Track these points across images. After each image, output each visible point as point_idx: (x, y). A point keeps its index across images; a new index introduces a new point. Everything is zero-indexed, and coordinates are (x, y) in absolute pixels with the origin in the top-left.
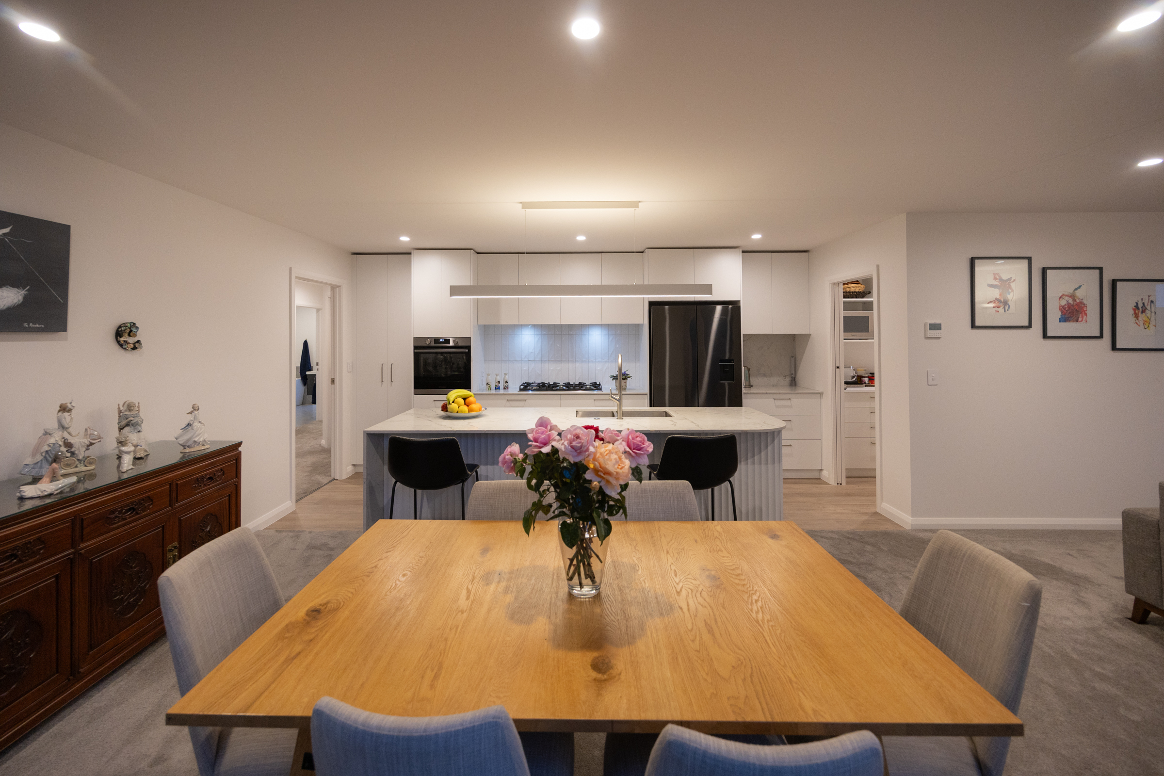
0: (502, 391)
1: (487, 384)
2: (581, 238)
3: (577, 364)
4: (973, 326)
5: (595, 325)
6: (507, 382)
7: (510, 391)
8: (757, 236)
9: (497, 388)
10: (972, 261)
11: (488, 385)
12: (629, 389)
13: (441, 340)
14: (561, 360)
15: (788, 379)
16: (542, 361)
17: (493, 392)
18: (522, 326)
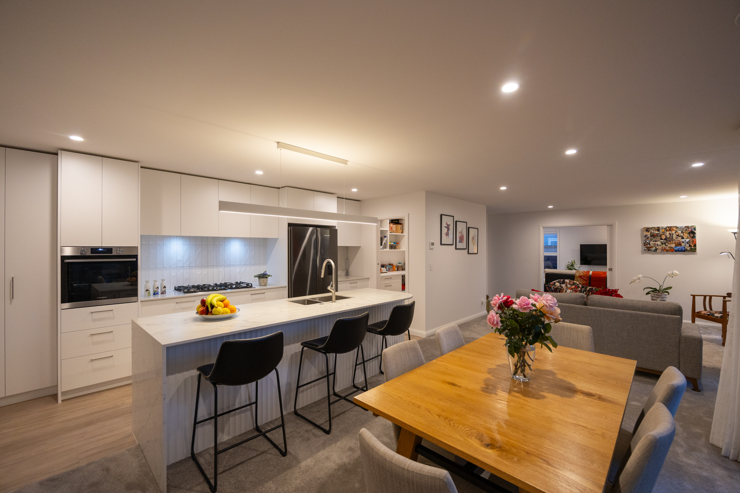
0: (160, 296)
1: (147, 290)
2: (259, 173)
3: (221, 269)
4: (441, 244)
5: (235, 238)
6: (165, 287)
7: (167, 295)
8: (354, 190)
9: (155, 294)
10: (441, 215)
11: (148, 292)
12: (269, 285)
13: (100, 249)
14: (207, 265)
15: (345, 272)
16: (190, 267)
17: (152, 297)
18: (170, 237)
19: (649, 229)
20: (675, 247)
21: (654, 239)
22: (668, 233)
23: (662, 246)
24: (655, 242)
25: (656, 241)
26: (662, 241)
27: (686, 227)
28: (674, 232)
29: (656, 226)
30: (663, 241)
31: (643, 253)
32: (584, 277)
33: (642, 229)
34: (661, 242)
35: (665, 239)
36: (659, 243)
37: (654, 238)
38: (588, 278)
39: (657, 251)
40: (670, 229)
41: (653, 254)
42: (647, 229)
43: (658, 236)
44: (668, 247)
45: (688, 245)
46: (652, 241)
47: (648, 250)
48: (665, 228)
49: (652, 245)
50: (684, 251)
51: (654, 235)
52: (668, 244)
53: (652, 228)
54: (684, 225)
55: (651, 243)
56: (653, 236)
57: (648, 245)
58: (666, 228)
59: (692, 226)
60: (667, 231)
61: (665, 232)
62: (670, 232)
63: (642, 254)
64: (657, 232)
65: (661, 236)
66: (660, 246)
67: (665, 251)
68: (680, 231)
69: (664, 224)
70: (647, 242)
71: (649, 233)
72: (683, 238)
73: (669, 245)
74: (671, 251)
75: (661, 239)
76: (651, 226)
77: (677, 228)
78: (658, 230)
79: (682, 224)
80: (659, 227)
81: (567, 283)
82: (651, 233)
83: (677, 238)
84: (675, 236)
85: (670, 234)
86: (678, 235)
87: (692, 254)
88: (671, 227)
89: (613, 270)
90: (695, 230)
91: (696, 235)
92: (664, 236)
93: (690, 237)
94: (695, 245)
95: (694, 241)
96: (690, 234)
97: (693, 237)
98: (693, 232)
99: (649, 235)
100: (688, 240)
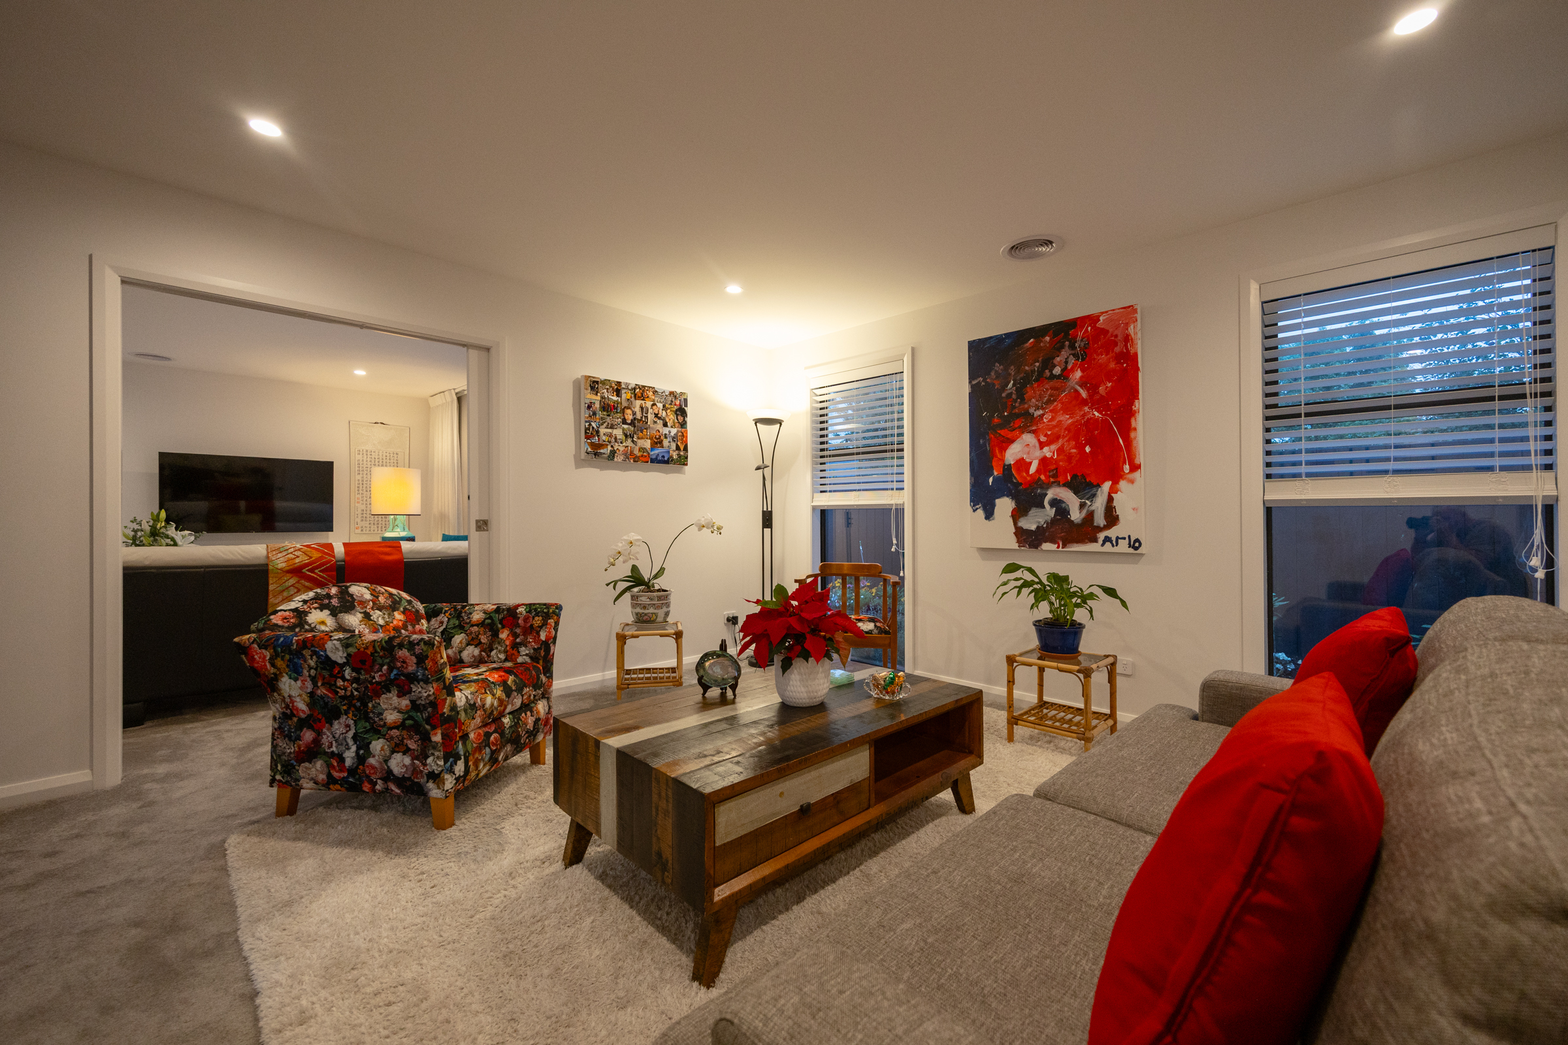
19: (597, 382)
20: (652, 449)
21: (608, 420)
22: (638, 403)
23: (624, 444)
24: (610, 430)
25: (612, 427)
26: (625, 426)
27: (671, 393)
28: (649, 404)
29: (615, 378)
30: (629, 429)
31: (579, 463)
32: (312, 571)
33: (577, 384)
34: (623, 429)
35: (632, 423)
36: (618, 433)
37: (609, 415)
38: (334, 573)
39: (615, 459)
40: (640, 392)
41: (602, 468)
42: (594, 382)
43: (617, 412)
44: (637, 448)
45: (674, 446)
46: (605, 425)
47: (595, 454)
48: (632, 389)
49: (604, 438)
50: (667, 462)
51: (608, 405)
52: (638, 438)
53: (604, 382)
54: (668, 388)
55: (603, 430)
56: (607, 408)
57: (594, 436)
58: (635, 389)
59: (682, 394)
60: (636, 397)
61: (633, 399)
62: (643, 402)
63: (576, 468)
64: (615, 398)
65: (623, 411)
66: (621, 443)
67: (632, 461)
68: (660, 402)
69: (630, 378)
70: (593, 428)
71: (599, 398)
72: (665, 425)
73: (639, 441)
74: (643, 462)
75: (624, 422)
76: (603, 377)
77: (655, 392)
78: (618, 392)
79: (664, 386)
80: (619, 383)
81: (363, 603)
82: (603, 398)
83: (655, 422)
84: (651, 417)
85: (642, 408)
86: (656, 415)
87: (679, 472)
88: (643, 388)
89: (493, 525)
90: (686, 406)
91: (688, 419)
92: (629, 411)
93: (677, 425)
94: (686, 449)
95: (684, 437)
96: (677, 415)
97: (683, 425)
98: (681, 412)
99: (597, 405)
100: (674, 431)
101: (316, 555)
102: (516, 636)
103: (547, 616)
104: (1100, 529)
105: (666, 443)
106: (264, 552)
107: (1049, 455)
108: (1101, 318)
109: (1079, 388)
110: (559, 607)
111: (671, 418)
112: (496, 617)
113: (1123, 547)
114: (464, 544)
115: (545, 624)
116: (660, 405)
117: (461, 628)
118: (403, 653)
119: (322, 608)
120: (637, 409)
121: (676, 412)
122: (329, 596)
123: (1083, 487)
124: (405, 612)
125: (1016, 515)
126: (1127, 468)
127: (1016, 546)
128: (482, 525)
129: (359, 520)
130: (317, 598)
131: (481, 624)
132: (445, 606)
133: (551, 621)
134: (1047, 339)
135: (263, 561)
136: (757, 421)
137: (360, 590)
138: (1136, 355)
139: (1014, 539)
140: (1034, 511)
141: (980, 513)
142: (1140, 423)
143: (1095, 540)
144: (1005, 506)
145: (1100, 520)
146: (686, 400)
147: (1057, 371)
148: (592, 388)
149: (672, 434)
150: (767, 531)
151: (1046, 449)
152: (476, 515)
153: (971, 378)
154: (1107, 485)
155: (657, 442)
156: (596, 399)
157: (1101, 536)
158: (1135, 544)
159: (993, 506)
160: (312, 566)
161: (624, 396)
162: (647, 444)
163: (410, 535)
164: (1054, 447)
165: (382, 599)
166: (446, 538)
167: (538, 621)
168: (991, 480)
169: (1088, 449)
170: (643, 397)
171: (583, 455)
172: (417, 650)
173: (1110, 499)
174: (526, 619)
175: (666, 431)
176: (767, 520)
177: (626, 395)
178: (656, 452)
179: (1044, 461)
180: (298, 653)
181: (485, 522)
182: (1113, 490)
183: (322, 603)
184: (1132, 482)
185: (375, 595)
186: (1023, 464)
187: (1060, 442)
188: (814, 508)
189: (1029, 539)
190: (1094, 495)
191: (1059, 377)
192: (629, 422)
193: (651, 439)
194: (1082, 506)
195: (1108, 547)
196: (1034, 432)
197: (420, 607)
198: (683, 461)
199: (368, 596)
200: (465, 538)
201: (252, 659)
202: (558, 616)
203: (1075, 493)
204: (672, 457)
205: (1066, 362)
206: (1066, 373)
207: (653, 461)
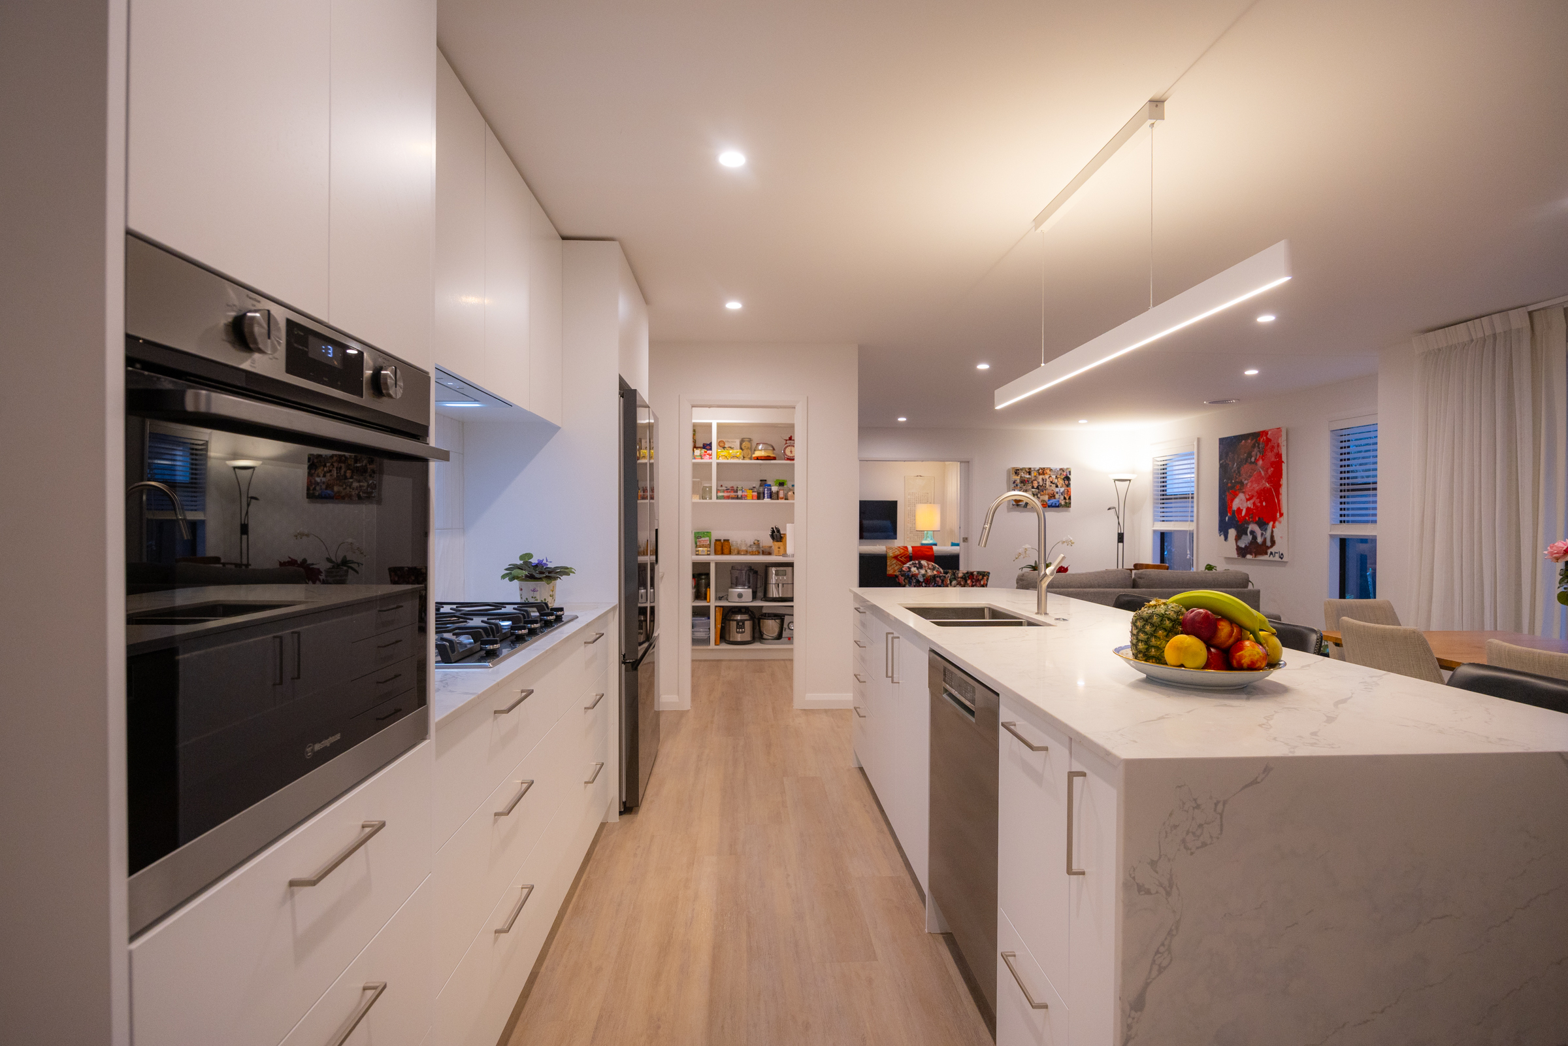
19: (1019, 470)
20: (1049, 500)
21: (1024, 487)
22: (1041, 477)
25: (1026, 491)
26: (1033, 490)
27: (1061, 469)
28: (1047, 477)
29: (1027, 466)
30: (1035, 491)
31: (1009, 510)
32: (901, 557)
33: (1008, 471)
35: (1038, 488)
36: (1029, 493)
39: (1027, 507)
40: (1042, 471)
41: (1021, 512)
42: (1016, 470)
43: (1029, 483)
45: (1062, 498)
46: (1022, 490)
47: (1017, 505)
48: (1037, 471)
50: (1058, 507)
51: (1024, 480)
53: (1022, 469)
54: (1058, 467)
58: (1039, 470)
59: (1067, 469)
60: (1039, 474)
62: (1044, 476)
63: (1008, 513)
64: (1028, 476)
65: (1032, 482)
68: (1054, 475)
69: (1036, 465)
71: (1019, 477)
72: (1057, 486)
74: (1043, 508)
75: (1033, 487)
76: (1021, 467)
77: (1051, 470)
78: (1030, 473)
79: (1056, 466)
80: (1030, 469)
81: (925, 567)
82: (1021, 477)
83: (1051, 486)
84: (1048, 483)
85: (1043, 479)
86: (1051, 482)
87: (1066, 511)
88: (1043, 469)
89: (970, 539)
90: (1070, 474)
91: (1071, 482)
92: (1035, 482)
93: (1064, 486)
94: (1070, 498)
95: (1068, 492)
96: (1064, 480)
97: (1068, 485)
98: (1067, 478)
99: (1018, 481)
100: (1062, 490)
101: (902, 551)
102: (973, 582)
103: (984, 576)
104: (1269, 548)
105: (1057, 496)
106: (885, 549)
107: (1249, 506)
108: (1269, 433)
109: (1261, 470)
110: (989, 573)
111: (1060, 483)
112: (967, 575)
113: (1277, 558)
114: (958, 548)
115: (983, 578)
116: (1054, 477)
117: (955, 579)
118: (938, 579)
119: (915, 567)
120: (1040, 480)
121: (1064, 479)
122: (916, 563)
123: (1263, 525)
124: (937, 571)
125: (1238, 538)
126: (1278, 514)
127: (1236, 556)
128: (965, 540)
129: (908, 533)
130: (913, 564)
131: (962, 578)
132: (950, 571)
133: (985, 578)
134: (1249, 441)
135: (884, 553)
136: (1115, 480)
137: (924, 562)
138: (1281, 454)
139: (1235, 552)
140: (1244, 537)
141: (1222, 537)
142: (1283, 490)
143: (1266, 554)
144: (1232, 533)
145: (1268, 543)
146: (1070, 472)
147: (1253, 459)
148: (1016, 473)
149: (1061, 491)
150: (1121, 544)
151: (1248, 502)
152: (963, 536)
153: (1220, 460)
154: (1271, 523)
155: (1052, 496)
156: (1018, 478)
157: (1269, 551)
158: (1281, 556)
159: (1228, 533)
160: (902, 555)
161: (1033, 475)
162: (1046, 498)
163: (935, 542)
164: (1252, 501)
165: (930, 566)
166: (953, 544)
167: (980, 577)
168: (1227, 518)
169: (1264, 504)
170: (1043, 474)
171: (1011, 506)
172: (942, 578)
173: (1272, 532)
174: (976, 577)
175: (1057, 490)
176: (1121, 538)
177: (1034, 474)
178: (1051, 501)
179: (1248, 509)
180: (911, 578)
181: (967, 539)
182: (1273, 527)
183: (915, 566)
184: (1280, 522)
185: (928, 565)
186: (1239, 510)
187: (1254, 499)
188: (1155, 531)
189: (1242, 552)
190: (1266, 529)
191: (1253, 463)
192: (1035, 487)
193: (1048, 495)
194: (1262, 534)
195: (1271, 558)
196: (1244, 492)
197: (942, 570)
198: (1068, 505)
199: (926, 565)
200: (958, 545)
201: (899, 579)
202: (988, 576)
203: (1260, 528)
204: (1061, 504)
205: (1256, 455)
206: (1256, 460)
207: (1049, 506)
